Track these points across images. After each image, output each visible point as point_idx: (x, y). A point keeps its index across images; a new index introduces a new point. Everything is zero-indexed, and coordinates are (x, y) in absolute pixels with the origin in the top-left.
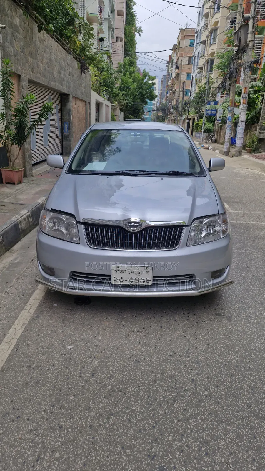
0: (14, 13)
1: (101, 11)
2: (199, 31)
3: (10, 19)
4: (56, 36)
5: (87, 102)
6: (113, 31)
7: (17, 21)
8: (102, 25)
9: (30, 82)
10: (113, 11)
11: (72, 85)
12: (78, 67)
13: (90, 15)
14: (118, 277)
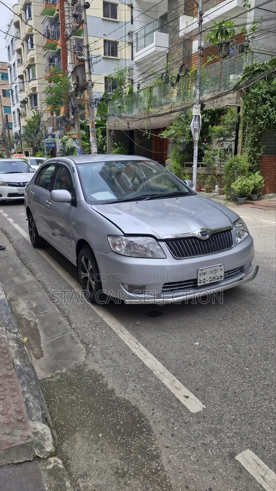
2: (12, 65)
14: (202, 279)
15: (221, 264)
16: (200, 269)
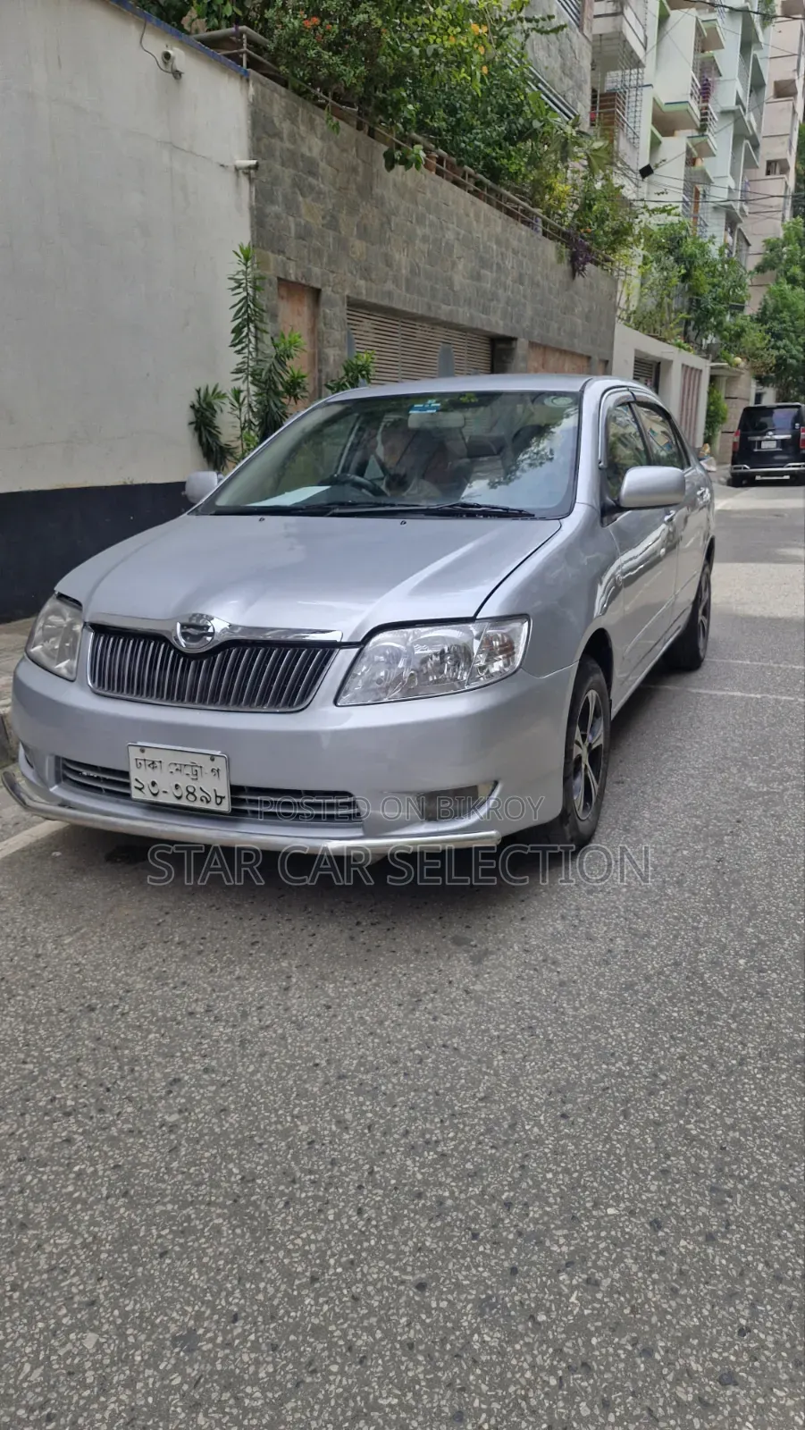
0: (302, 128)
1: (705, 92)
3: (287, 145)
4: (470, 176)
5: (596, 358)
6: (756, 146)
7: (314, 146)
8: (707, 133)
9: (355, 305)
10: (757, 85)
11: (529, 312)
12: (560, 259)
13: (665, 109)
14: (147, 782)
15: (218, 753)
16: (139, 744)
